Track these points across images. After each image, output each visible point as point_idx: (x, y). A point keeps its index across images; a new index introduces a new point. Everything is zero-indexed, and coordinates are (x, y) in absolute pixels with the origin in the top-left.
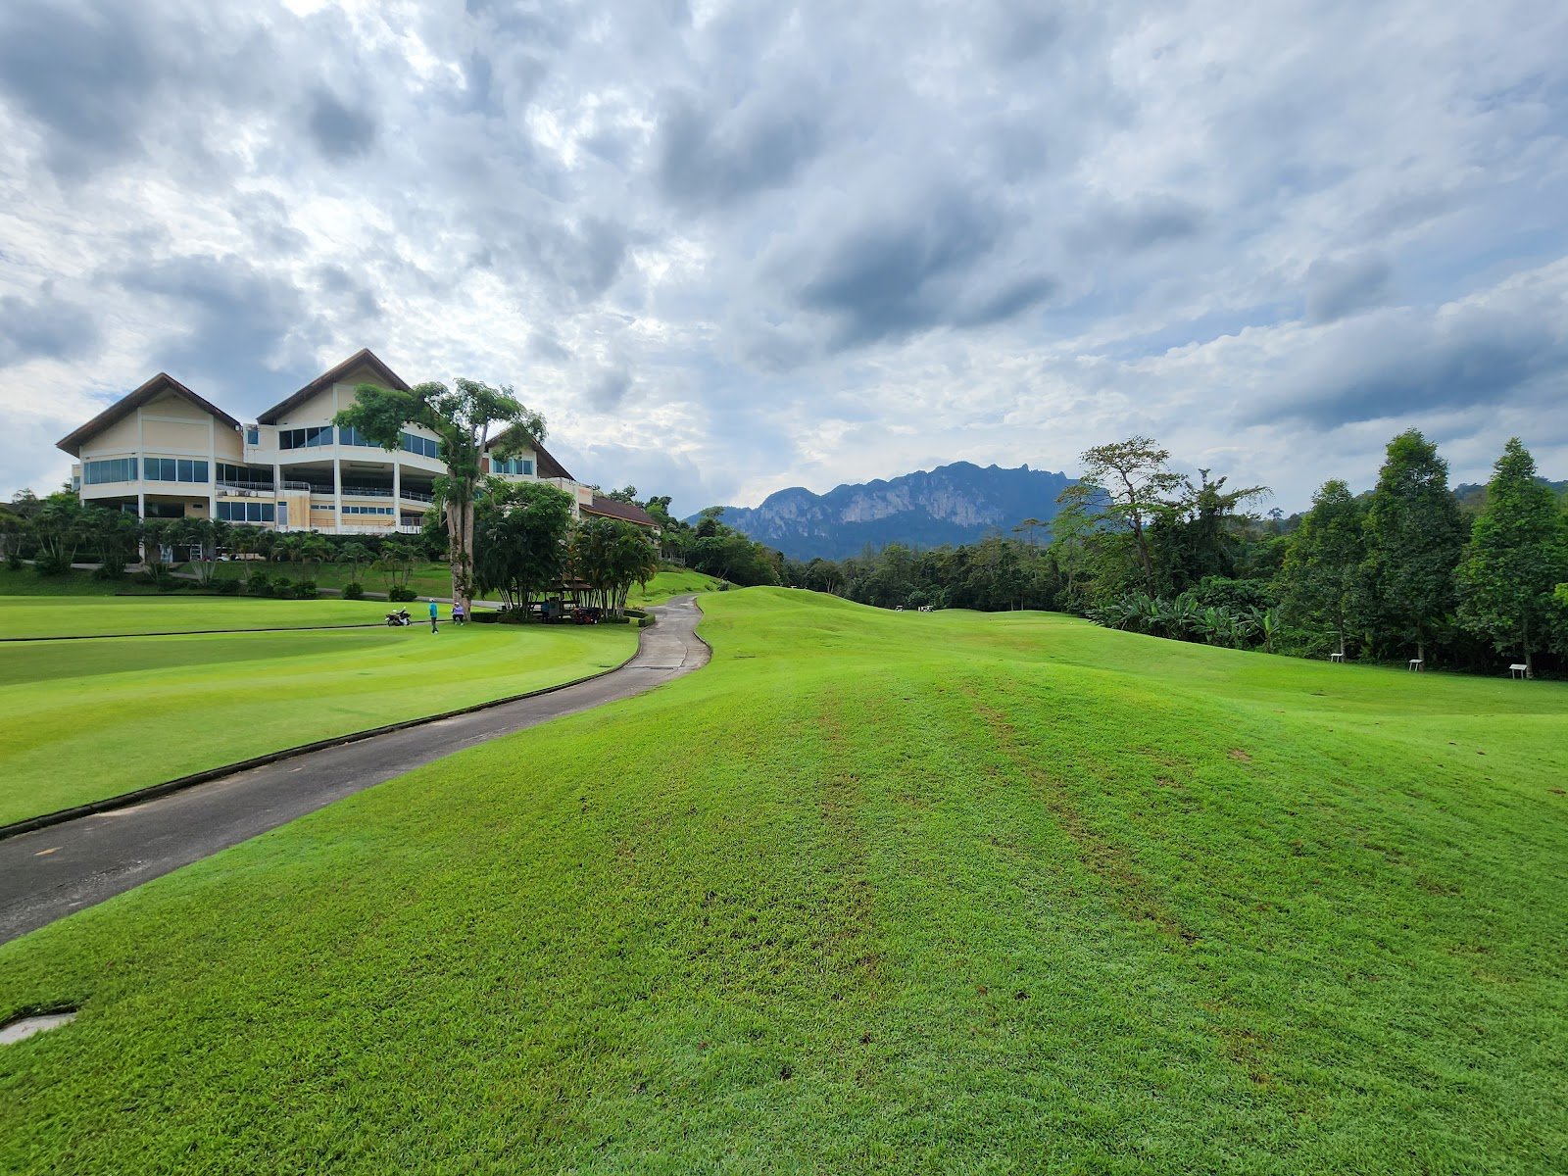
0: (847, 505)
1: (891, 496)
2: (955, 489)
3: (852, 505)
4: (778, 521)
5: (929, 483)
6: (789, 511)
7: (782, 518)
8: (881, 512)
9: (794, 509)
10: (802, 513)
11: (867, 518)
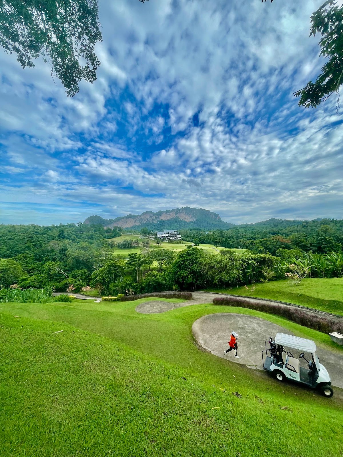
0: (161, 215)
1: (171, 214)
2: (186, 213)
3: (162, 216)
4: (145, 219)
5: (180, 211)
6: (148, 216)
7: (146, 218)
8: (169, 218)
9: (149, 216)
10: (151, 217)
11: (166, 219)
